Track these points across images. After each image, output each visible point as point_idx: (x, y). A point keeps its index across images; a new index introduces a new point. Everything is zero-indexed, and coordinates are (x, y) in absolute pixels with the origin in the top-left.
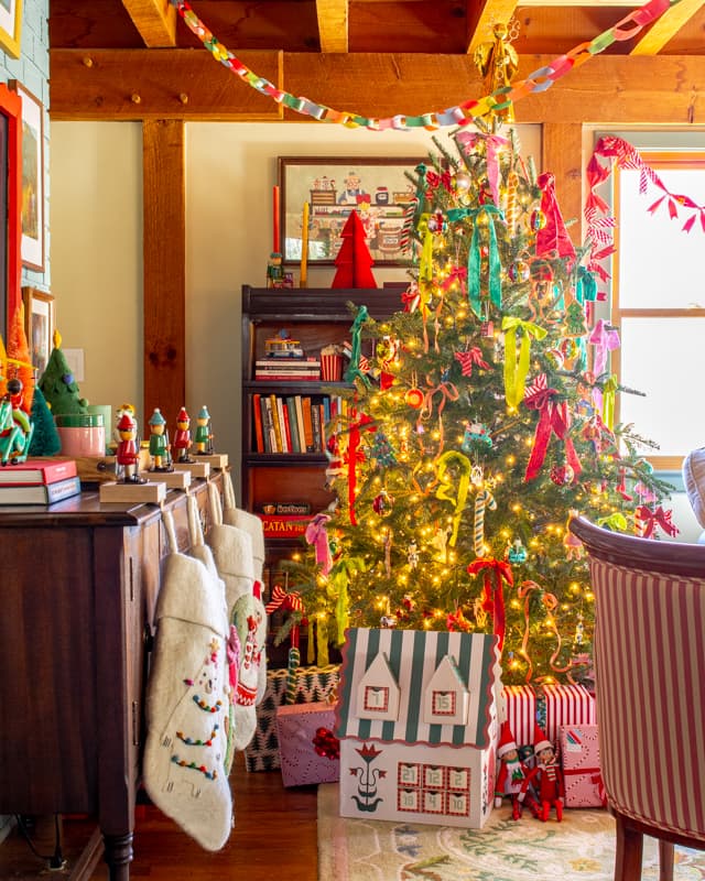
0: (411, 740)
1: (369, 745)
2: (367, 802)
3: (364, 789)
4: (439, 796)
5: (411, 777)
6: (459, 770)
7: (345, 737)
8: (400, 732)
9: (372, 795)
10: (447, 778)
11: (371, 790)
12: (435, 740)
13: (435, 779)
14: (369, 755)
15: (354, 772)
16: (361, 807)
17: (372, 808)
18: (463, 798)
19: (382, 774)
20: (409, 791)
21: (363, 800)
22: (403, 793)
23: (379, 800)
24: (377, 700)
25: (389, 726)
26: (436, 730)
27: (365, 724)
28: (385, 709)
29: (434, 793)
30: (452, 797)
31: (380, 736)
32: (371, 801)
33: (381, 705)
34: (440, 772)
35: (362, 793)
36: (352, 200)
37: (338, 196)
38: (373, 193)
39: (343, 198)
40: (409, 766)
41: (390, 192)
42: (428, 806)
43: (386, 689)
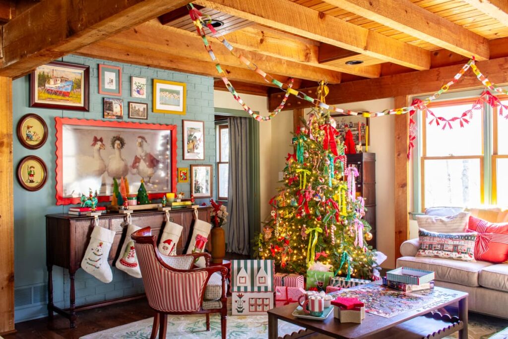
0: (252, 291)
1: (240, 294)
2: (240, 310)
3: (239, 306)
4: (261, 307)
5: (253, 302)
6: (267, 299)
7: (233, 292)
8: (249, 289)
9: (242, 308)
10: (263, 301)
11: (241, 306)
12: (259, 291)
13: (259, 302)
14: (240, 296)
15: (236, 302)
16: (238, 312)
17: (242, 312)
18: (268, 307)
19: (244, 302)
20: (252, 306)
21: (239, 309)
22: (251, 307)
23: (244, 309)
24: (243, 280)
25: (246, 288)
26: (259, 288)
27: (239, 288)
28: (245, 283)
29: (259, 306)
30: (265, 307)
31: (243, 291)
32: (241, 310)
33: (244, 282)
34: (261, 300)
35: (239, 308)
36: (343, 126)
37: (340, 126)
38: (348, 124)
39: (341, 126)
40: (252, 299)
41: (353, 123)
42: (258, 310)
43: (245, 277)
